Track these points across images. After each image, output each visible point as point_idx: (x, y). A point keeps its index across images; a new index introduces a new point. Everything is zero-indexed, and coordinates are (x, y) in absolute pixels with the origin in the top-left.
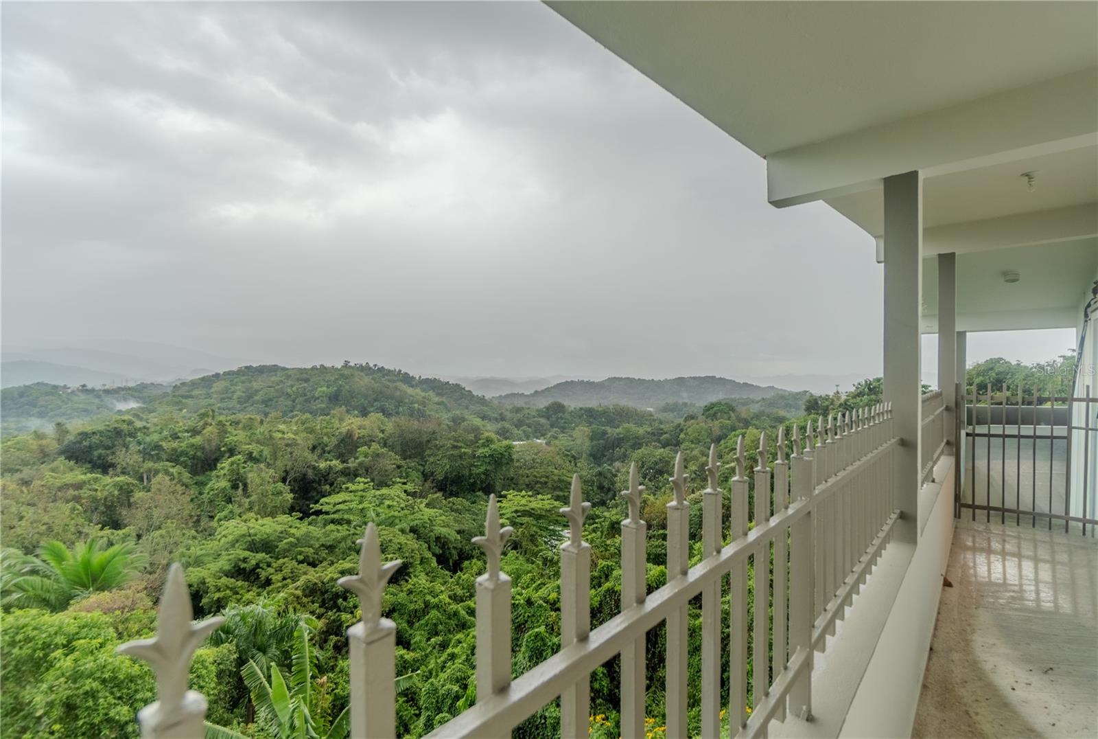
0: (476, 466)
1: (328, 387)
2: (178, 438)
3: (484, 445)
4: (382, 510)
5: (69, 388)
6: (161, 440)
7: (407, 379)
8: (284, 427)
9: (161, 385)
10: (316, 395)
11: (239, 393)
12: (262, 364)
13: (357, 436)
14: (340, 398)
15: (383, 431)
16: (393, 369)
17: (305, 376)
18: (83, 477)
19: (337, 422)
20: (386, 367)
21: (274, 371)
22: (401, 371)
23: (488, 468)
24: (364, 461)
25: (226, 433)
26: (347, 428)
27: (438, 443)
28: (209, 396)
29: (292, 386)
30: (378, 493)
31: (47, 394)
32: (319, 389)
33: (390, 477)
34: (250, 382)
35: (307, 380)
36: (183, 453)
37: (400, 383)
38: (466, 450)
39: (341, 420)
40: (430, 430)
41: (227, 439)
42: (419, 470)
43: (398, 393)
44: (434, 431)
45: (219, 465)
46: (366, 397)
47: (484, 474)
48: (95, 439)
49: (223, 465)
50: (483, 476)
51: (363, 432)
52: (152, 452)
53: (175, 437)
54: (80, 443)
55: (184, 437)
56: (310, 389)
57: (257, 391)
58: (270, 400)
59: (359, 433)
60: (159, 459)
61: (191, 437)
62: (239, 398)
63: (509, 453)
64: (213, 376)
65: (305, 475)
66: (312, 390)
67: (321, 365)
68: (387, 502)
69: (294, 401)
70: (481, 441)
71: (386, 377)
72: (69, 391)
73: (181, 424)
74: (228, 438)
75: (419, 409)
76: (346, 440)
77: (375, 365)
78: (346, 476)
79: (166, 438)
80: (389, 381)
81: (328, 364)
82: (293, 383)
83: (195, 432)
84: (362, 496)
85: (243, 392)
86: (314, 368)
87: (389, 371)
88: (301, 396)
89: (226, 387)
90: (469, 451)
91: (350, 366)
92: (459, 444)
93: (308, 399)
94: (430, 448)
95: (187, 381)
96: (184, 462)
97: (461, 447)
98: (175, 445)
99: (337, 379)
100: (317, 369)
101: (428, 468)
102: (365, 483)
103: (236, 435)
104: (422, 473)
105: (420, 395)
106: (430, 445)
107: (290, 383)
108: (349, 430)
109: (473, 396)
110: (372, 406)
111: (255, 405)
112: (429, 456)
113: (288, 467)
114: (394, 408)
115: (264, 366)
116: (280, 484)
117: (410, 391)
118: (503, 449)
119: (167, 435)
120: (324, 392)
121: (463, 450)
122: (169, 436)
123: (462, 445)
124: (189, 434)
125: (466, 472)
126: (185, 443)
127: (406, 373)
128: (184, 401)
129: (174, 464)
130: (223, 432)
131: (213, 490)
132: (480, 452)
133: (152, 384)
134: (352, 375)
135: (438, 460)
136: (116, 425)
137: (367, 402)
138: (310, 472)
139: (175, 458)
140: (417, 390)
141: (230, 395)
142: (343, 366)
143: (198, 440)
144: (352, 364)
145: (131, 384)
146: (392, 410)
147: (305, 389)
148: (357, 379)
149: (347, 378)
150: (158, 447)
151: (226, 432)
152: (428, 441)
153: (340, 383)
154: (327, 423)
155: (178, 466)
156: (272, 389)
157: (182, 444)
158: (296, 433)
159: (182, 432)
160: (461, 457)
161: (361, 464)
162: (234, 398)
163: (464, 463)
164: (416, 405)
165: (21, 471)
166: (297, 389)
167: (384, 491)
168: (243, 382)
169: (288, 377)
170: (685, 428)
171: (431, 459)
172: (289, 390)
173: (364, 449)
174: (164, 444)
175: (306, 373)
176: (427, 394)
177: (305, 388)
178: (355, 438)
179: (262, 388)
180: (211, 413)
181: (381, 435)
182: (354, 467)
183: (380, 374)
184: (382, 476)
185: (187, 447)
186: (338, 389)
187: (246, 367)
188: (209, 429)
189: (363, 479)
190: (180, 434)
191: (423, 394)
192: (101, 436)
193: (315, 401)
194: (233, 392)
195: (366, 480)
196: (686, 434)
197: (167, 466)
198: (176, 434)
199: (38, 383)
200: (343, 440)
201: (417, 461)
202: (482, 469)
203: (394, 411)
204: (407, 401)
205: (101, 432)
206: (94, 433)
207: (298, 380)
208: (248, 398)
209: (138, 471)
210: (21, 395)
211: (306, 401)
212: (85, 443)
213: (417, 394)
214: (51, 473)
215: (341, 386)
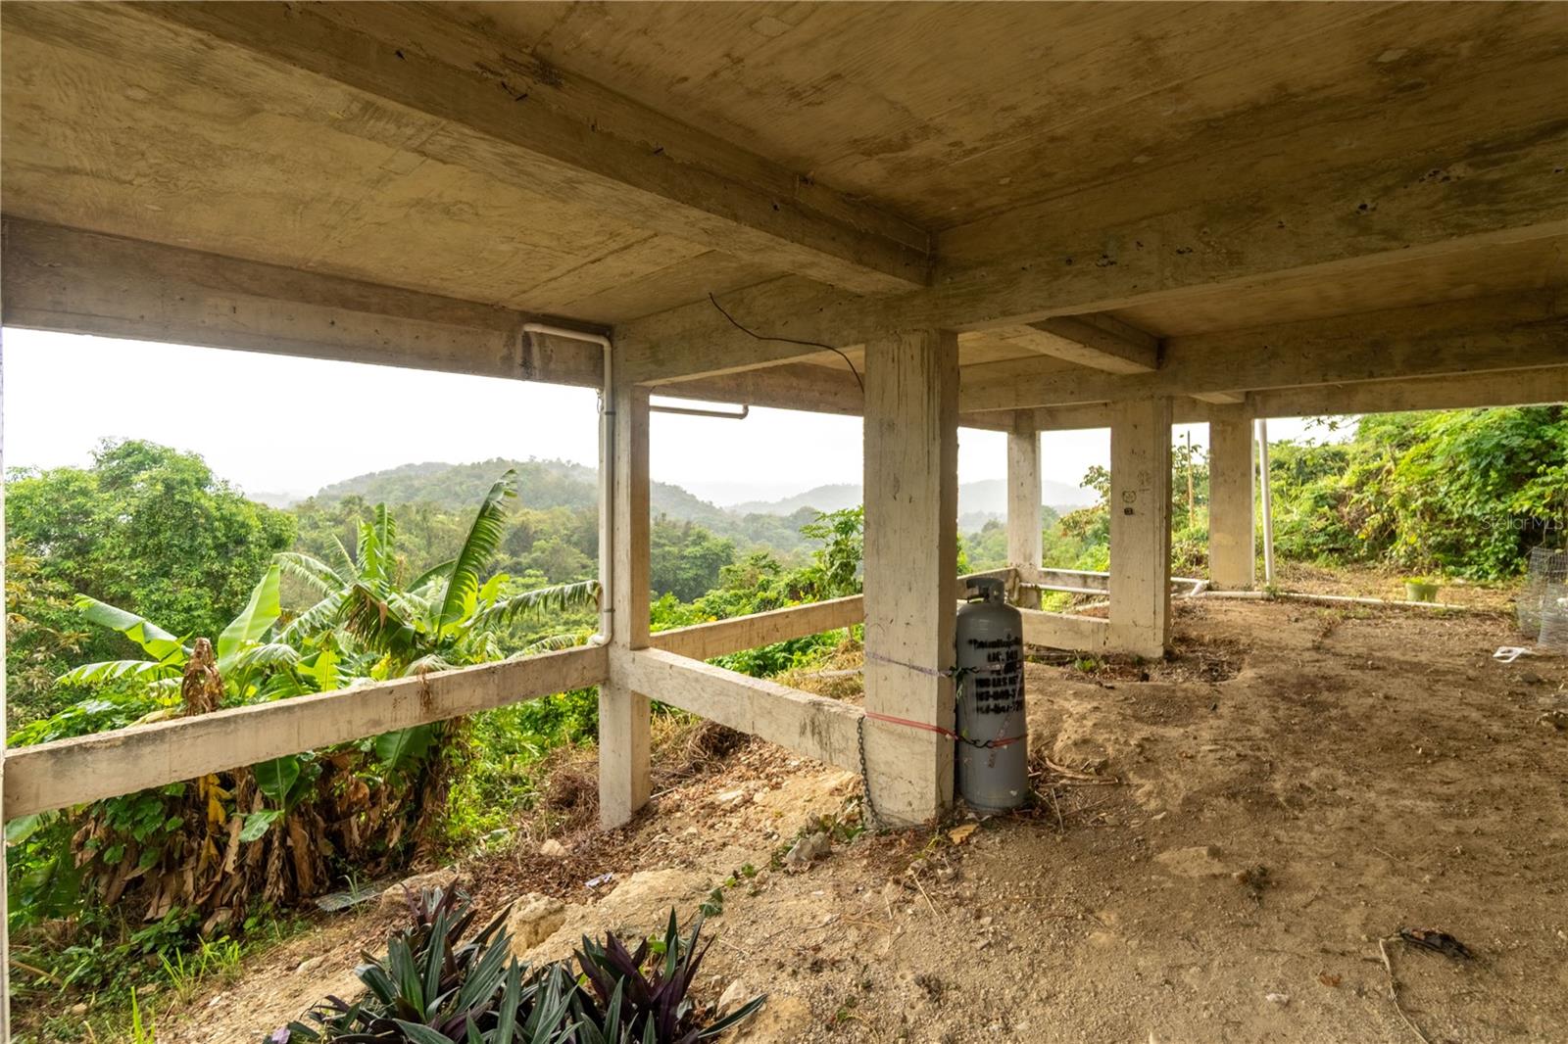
0: (684, 569)
2: (318, 527)
3: (695, 543)
17: (477, 471)
23: (699, 572)
29: (461, 484)
35: (479, 477)
38: (672, 549)
47: (694, 580)
50: (692, 583)
57: (419, 489)
63: (728, 555)
64: (367, 476)
67: (499, 459)
69: (464, 502)
70: (690, 539)
73: (322, 512)
76: (520, 534)
77: (569, 462)
81: (508, 458)
82: (462, 480)
85: (402, 493)
86: (488, 463)
87: (588, 469)
90: (675, 550)
91: (537, 462)
92: (662, 541)
97: (664, 545)
98: (314, 534)
100: (492, 463)
109: (697, 502)
118: (719, 548)
121: (667, 548)
123: (666, 542)
125: (671, 577)
132: (689, 551)
142: (527, 462)
144: (539, 459)
148: (541, 476)
149: (532, 475)
160: (664, 557)
163: (668, 565)
170: (983, 540)
172: (457, 488)
173: (541, 543)
175: (479, 468)
177: (477, 487)
178: (531, 533)
179: (423, 487)
194: (390, 493)
196: (985, 548)
200: (515, 534)
202: (691, 574)
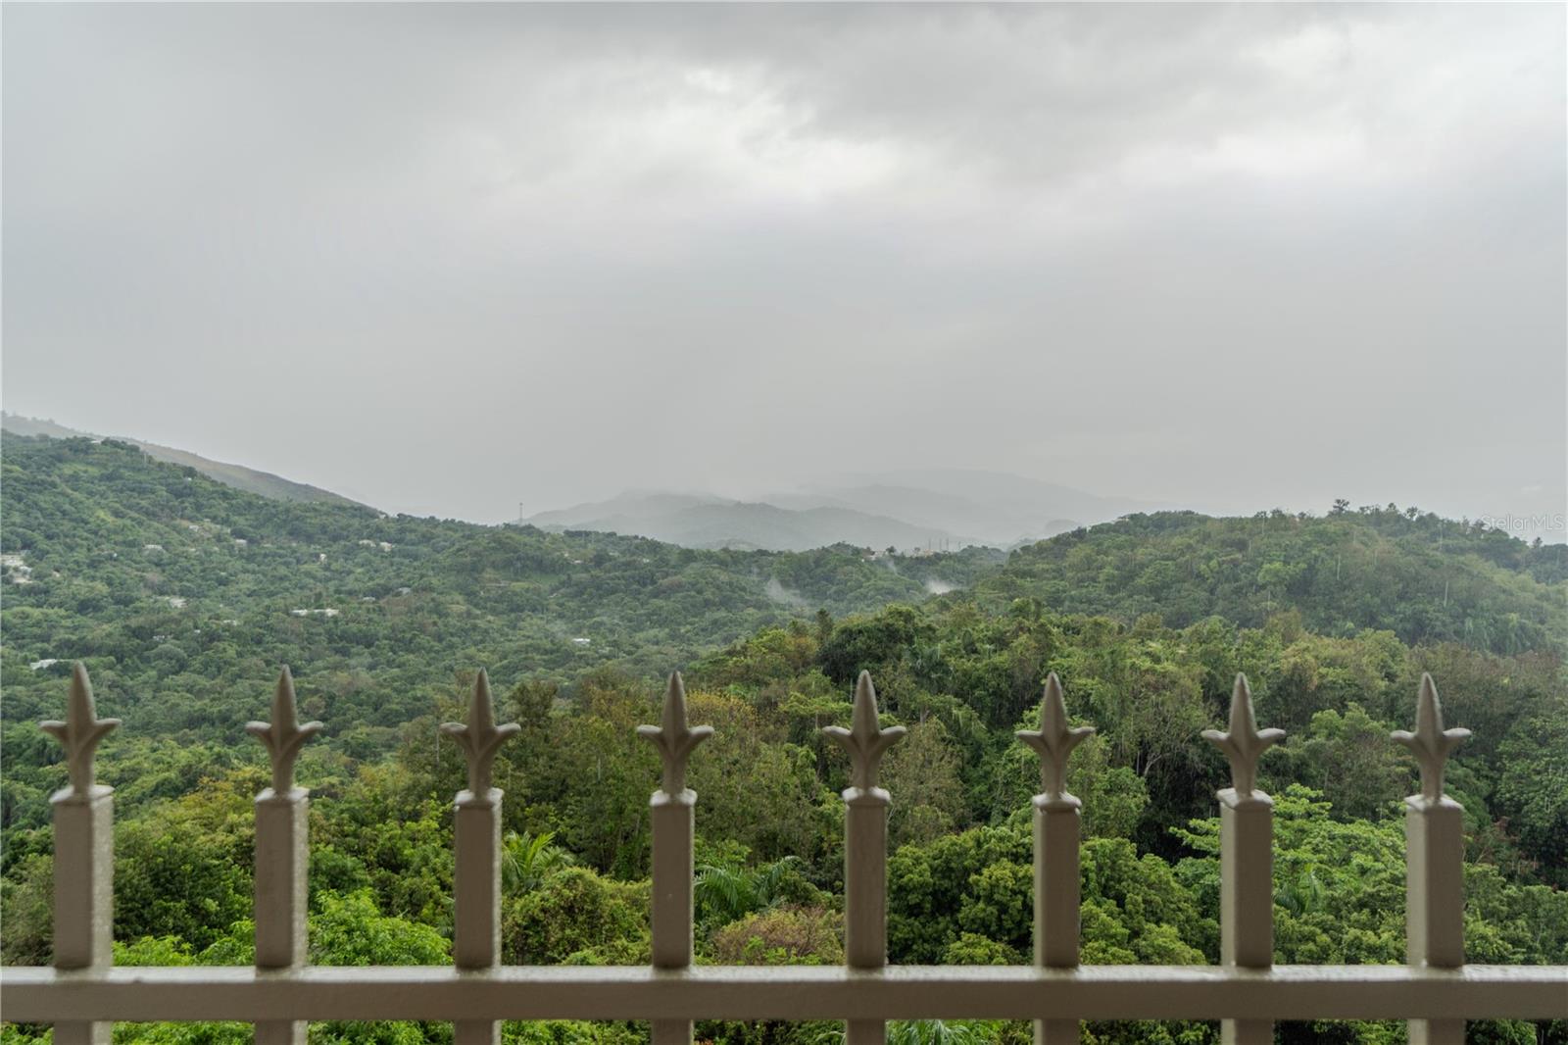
1: (1286, 563)
2: (975, 651)
4: (1344, 876)
5: (873, 553)
6: (950, 653)
7: (1499, 547)
8: (1160, 647)
9: (998, 551)
10: (1260, 580)
11: (1108, 570)
12: (1161, 511)
13: (1316, 681)
14: (1313, 590)
15: (1390, 677)
16: (1461, 521)
17: (1238, 535)
18: (834, 705)
19: (1277, 644)
20: (1441, 515)
21: (1184, 525)
22: (1482, 525)
24: (1323, 745)
25: (1051, 651)
26: (1292, 660)
27: (1538, 723)
28: (1059, 574)
29: (1209, 558)
30: (1340, 829)
31: (847, 562)
32: (1266, 566)
33: (1385, 796)
34: (1133, 547)
35: (1241, 546)
36: (980, 682)
37: (1476, 556)
39: (1288, 639)
40: (1520, 685)
41: (1050, 663)
42: (1476, 791)
43: (1463, 582)
44: (1530, 690)
45: (1026, 712)
46: (1376, 589)
48: (860, 643)
49: (1033, 713)
51: (1332, 674)
52: (932, 674)
53: (971, 649)
54: (841, 646)
55: (985, 651)
56: (1248, 564)
57: (1142, 566)
58: (1167, 586)
59: (1322, 676)
60: (941, 689)
61: (995, 651)
62: (1107, 580)
64: (1074, 534)
65: (1184, 758)
66: (1252, 569)
67: (1276, 511)
68: (1358, 859)
69: (1212, 591)
71: (1441, 541)
72: (873, 558)
74: (1053, 660)
75: (1522, 628)
76: (1290, 688)
77: (1412, 511)
78: (1277, 774)
79: (958, 650)
80: (1448, 550)
81: (1292, 509)
82: (1211, 551)
83: (1001, 642)
84: (1303, 831)
85: (1118, 568)
86: (1259, 518)
87: (1450, 524)
88: (1227, 580)
89: (1088, 558)
91: (1349, 513)
93: (1241, 588)
94: (1515, 737)
95: (1032, 544)
96: (980, 699)
98: (968, 663)
99: (1308, 544)
100: (1266, 519)
101: (1507, 790)
102: (1312, 800)
103: (1068, 656)
104: (1489, 799)
105: (1533, 591)
106: (1514, 727)
107: (1206, 550)
108: (1296, 664)
110: (1392, 612)
111: (1136, 597)
112: (1513, 757)
113: (1149, 736)
114: (1448, 620)
115: (1164, 513)
116: (1126, 772)
117: (1502, 576)
119: (958, 645)
120: (1276, 573)
122: (961, 647)
124: (992, 647)
126: (984, 662)
127: (1498, 531)
128: (1019, 581)
129: (960, 701)
130: (1046, 648)
131: (1011, 761)
133: (985, 548)
134: (1346, 534)
135: (1539, 773)
136: (890, 621)
137: (1377, 600)
138: (1193, 753)
139: (966, 690)
140: (1522, 577)
141: (1093, 574)
142: (1331, 514)
143: (1002, 659)
144: (1354, 508)
145: (954, 549)
146: (1444, 625)
147: (1236, 566)
148: (1355, 544)
149: (1334, 542)
150: (940, 665)
151: (1050, 647)
152: (1511, 716)
153: (1315, 552)
154: (1257, 645)
155: (967, 705)
156: (1170, 563)
157: (979, 665)
158: (1183, 662)
159: (983, 642)
161: (1314, 752)
162: (1101, 579)
164: (1514, 616)
165: (767, 684)
166: (1220, 564)
167: (1360, 828)
168: (1119, 548)
169: (1206, 538)
171: (1518, 767)
172: (1203, 567)
173: (1330, 714)
174: (952, 661)
175: (1242, 529)
176: (1553, 588)
177: (1235, 563)
178: (1311, 687)
179: (1151, 561)
180: (1033, 608)
181: (1383, 684)
182: (1298, 757)
183: (1422, 534)
184: (1364, 789)
185: (987, 671)
186: (1311, 568)
187: (1133, 517)
188: (1023, 638)
189: (1307, 790)
190: (978, 645)
191: (1542, 588)
192: (869, 638)
193: (1257, 591)
194: (1100, 567)
195: (1313, 794)
197: (950, 703)
198: (973, 643)
199: (839, 544)
200: (1281, 687)
201: (1475, 765)
203: (1452, 628)
204: (1486, 603)
205: (868, 630)
206: (860, 632)
207: (1224, 543)
208: (1125, 579)
209: (909, 705)
210: (818, 563)
211: (1238, 591)
212: (849, 648)
213: (1523, 589)
214: (798, 695)
215: (1316, 558)
